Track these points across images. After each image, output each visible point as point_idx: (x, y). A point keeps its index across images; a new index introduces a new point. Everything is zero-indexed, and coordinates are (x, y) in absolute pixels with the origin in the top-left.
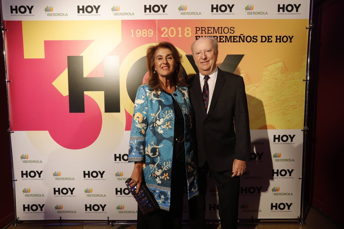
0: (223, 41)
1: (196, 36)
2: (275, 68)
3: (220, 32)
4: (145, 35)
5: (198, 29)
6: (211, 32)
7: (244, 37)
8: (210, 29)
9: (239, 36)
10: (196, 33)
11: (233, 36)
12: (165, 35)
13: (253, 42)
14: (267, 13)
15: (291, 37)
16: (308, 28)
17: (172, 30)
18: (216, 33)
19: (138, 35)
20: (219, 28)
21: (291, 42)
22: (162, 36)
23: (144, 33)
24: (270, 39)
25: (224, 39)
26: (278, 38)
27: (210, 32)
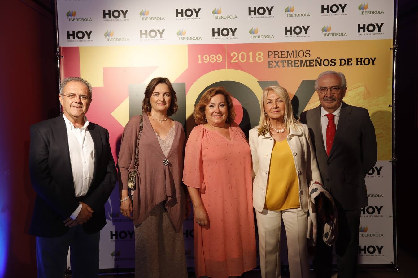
0: (298, 65)
1: (268, 61)
2: (356, 94)
3: (295, 56)
4: (213, 60)
5: (270, 53)
6: (285, 56)
7: (321, 60)
8: (283, 53)
9: (315, 60)
10: (269, 58)
11: (309, 60)
12: (235, 60)
13: (331, 66)
14: (345, 34)
15: (373, 59)
16: (392, 49)
17: (243, 55)
18: (290, 57)
19: (206, 61)
20: (293, 51)
21: (373, 64)
22: (232, 61)
23: (212, 58)
24: (350, 62)
25: (299, 63)
26: (359, 60)
27: (283, 56)
